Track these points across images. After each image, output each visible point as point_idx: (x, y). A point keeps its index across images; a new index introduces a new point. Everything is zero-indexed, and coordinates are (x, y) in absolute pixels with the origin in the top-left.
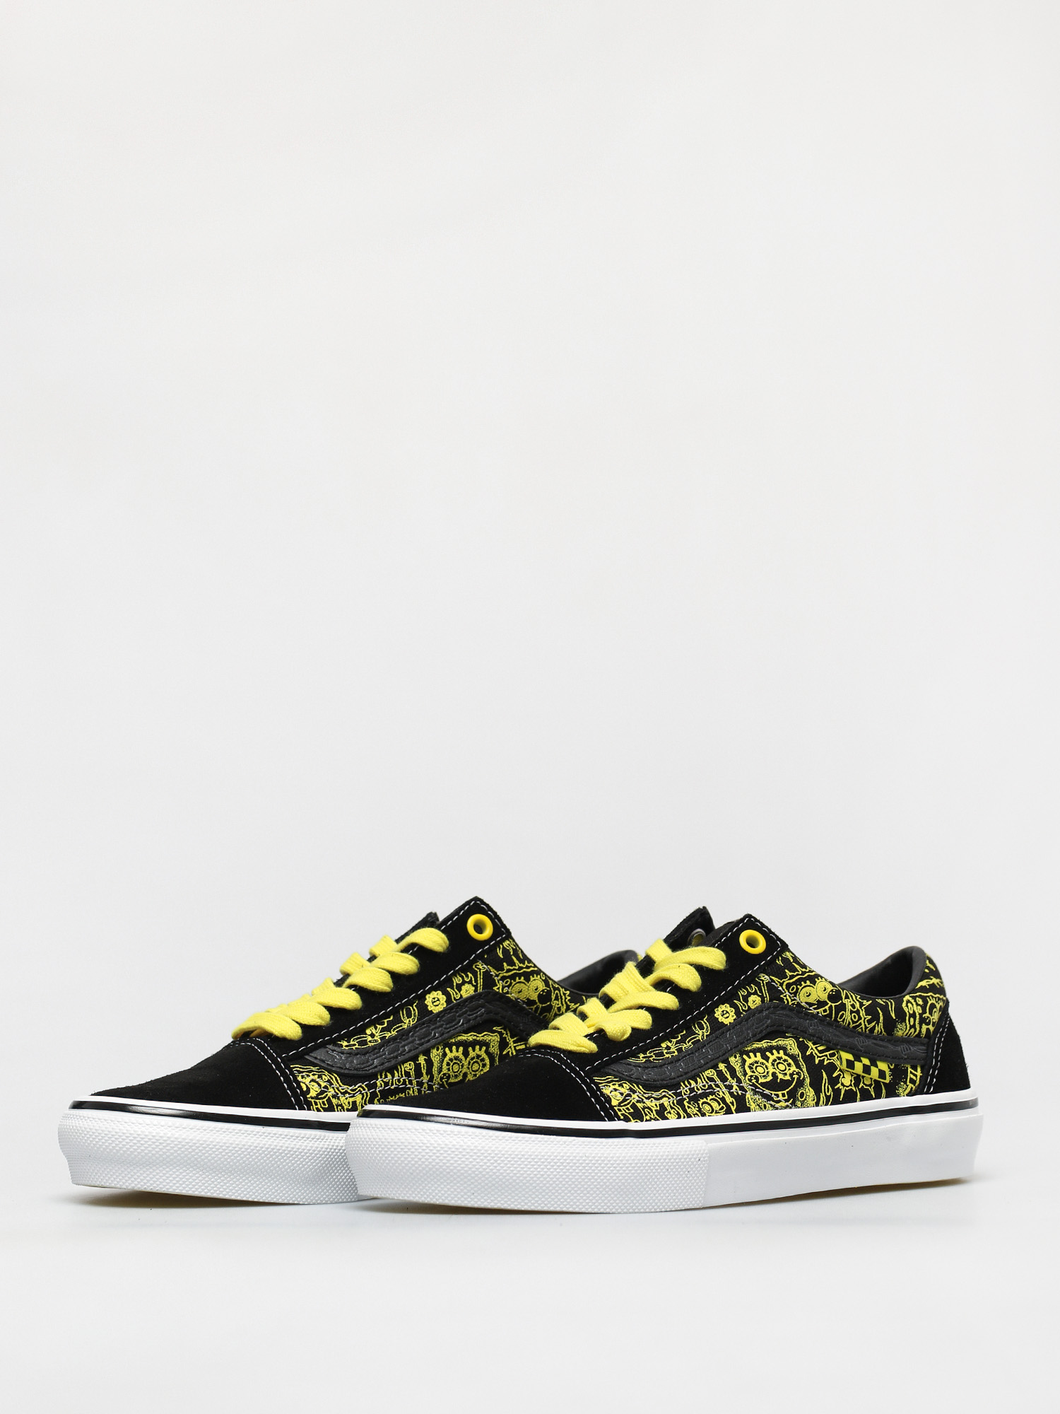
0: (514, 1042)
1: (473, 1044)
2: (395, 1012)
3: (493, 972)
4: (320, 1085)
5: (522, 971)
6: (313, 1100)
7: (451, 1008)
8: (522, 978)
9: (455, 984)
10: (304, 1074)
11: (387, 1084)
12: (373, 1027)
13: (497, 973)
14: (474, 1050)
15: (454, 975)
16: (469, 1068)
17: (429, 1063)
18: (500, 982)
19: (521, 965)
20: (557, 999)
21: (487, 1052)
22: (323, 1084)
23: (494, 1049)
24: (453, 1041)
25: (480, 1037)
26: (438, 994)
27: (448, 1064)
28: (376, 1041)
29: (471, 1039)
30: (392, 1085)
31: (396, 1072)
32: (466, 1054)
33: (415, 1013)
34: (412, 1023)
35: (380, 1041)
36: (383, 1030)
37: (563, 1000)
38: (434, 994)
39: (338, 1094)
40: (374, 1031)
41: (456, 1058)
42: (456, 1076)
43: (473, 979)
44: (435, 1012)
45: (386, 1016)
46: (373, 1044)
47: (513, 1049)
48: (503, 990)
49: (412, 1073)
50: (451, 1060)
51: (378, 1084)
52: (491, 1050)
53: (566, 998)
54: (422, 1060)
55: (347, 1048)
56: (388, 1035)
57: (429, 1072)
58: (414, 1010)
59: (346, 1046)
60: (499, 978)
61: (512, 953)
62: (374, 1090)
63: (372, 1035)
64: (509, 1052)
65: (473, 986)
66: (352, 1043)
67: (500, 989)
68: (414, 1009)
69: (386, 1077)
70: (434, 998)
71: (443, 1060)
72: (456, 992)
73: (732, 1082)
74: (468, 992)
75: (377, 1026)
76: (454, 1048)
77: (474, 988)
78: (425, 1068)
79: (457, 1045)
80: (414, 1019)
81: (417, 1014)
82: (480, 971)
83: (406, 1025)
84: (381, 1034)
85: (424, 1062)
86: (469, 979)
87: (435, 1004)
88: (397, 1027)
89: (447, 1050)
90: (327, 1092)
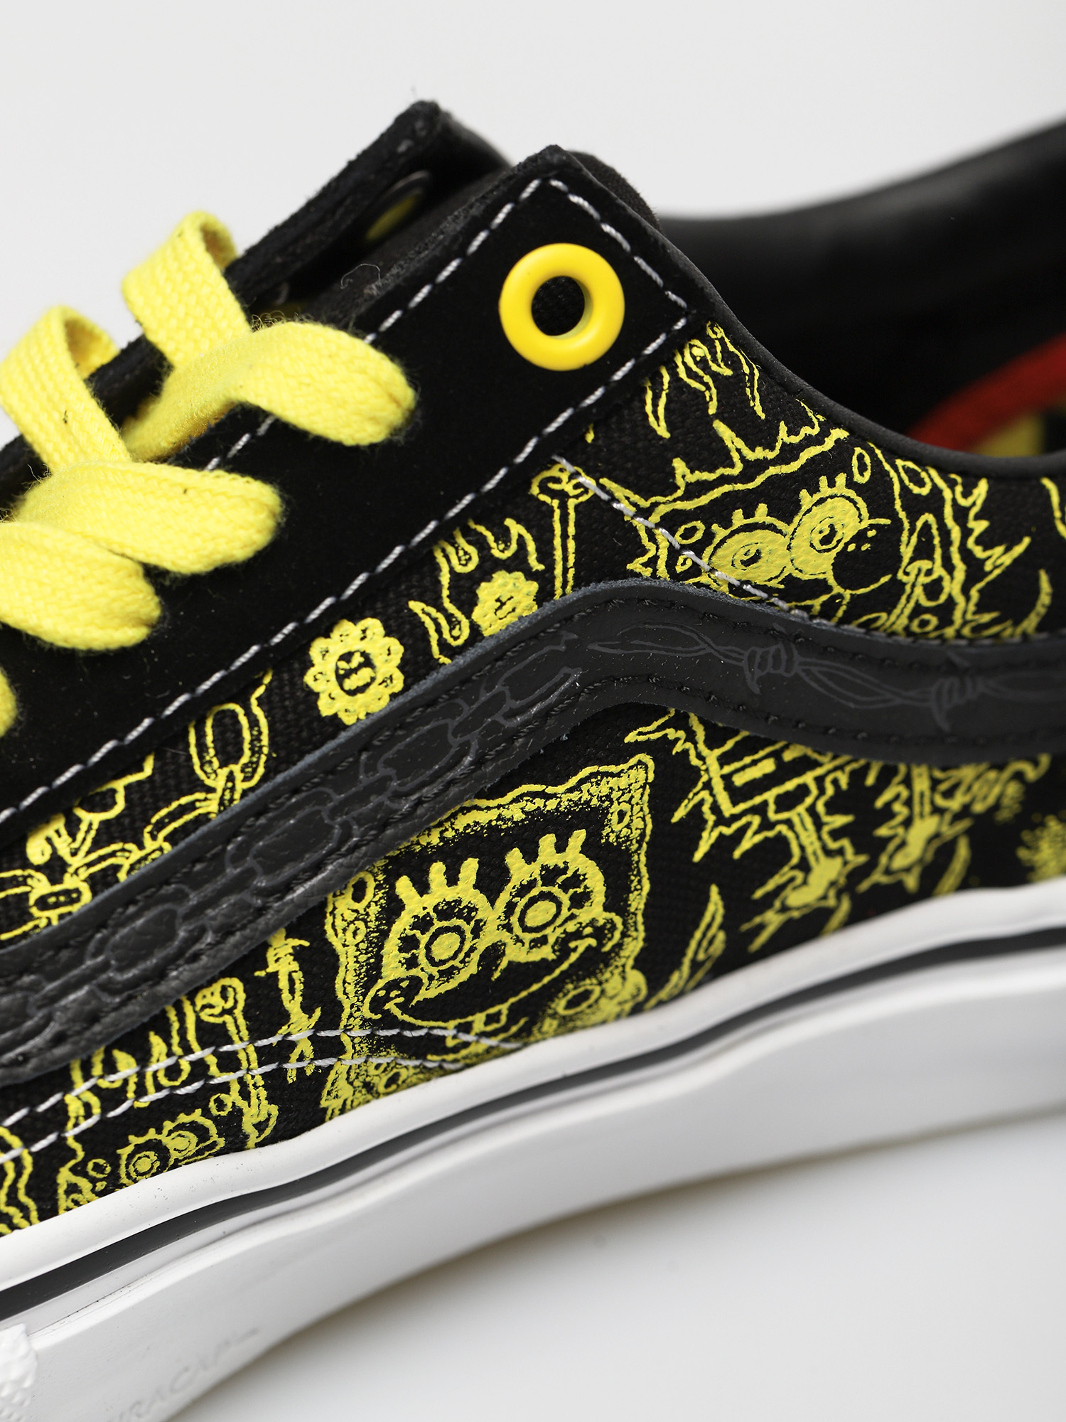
0: (724, 760)
2: (168, 741)
3: (625, 500)
5: (760, 480)
7: (429, 701)
8: (762, 509)
9: (445, 579)
11: (111, 1098)
12: (60, 824)
13: (645, 504)
15: (445, 534)
16: (509, 928)
17: (319, 962)
18: (661, 534)
19: (760, 453)
20: (923, 551)
21: (588, 849)
23: (629, 819)
24: (435, 839)
25: (562, 796)
26: (368, 637)
27: (408, 943)
28: (71, 896)
29: (519, 816)
30: (141, 1091)
31: (156, 1041)
32: (491, 882)
33: (256, 739)
34: (241, 786)
35: (87, 896)
36: (106, 834)
37: (954, 550)
38: (347, 636)
40: (64, 846)
41: (448, 910)
42: (448, 974)
43: (531, 546)
44: (348, 720)
45: (125, 761)
46: (53, 914)
47: (718, 785)
48: (671, 565)
49: (237, 1025)
50: (422, 923)
51: (75, 1108)
52: (614, 829)
53: (966, 533)
54: (283, 964)
56: (127, 857)
57: (320, 993)
58: (254, 723)
60: (655, 518)
61: (712, 410)
62: (52, 1138)
63: (55, 868)
64: (702, 802)
65: (530, 575)
67: (661, 565)
68: (253, 719)
69: (110, 1067)
70: (347, 657)
71: (384, 935)
72: (449, 617)
73: (300, 1026)
74: (507, 607)
75: (80, 813)
76: (437, 871)
77: (534, 587)
78: (299, 987)
79: (452, 855)
80: (253, 765)
81: (265, 740)
82: (563, 507)
83: (215, 797)
84: (93, 856)
85: (295, 966)
86: (514, 547)
87: (350, 683)
88: (173, 816)
89: (404, 886)
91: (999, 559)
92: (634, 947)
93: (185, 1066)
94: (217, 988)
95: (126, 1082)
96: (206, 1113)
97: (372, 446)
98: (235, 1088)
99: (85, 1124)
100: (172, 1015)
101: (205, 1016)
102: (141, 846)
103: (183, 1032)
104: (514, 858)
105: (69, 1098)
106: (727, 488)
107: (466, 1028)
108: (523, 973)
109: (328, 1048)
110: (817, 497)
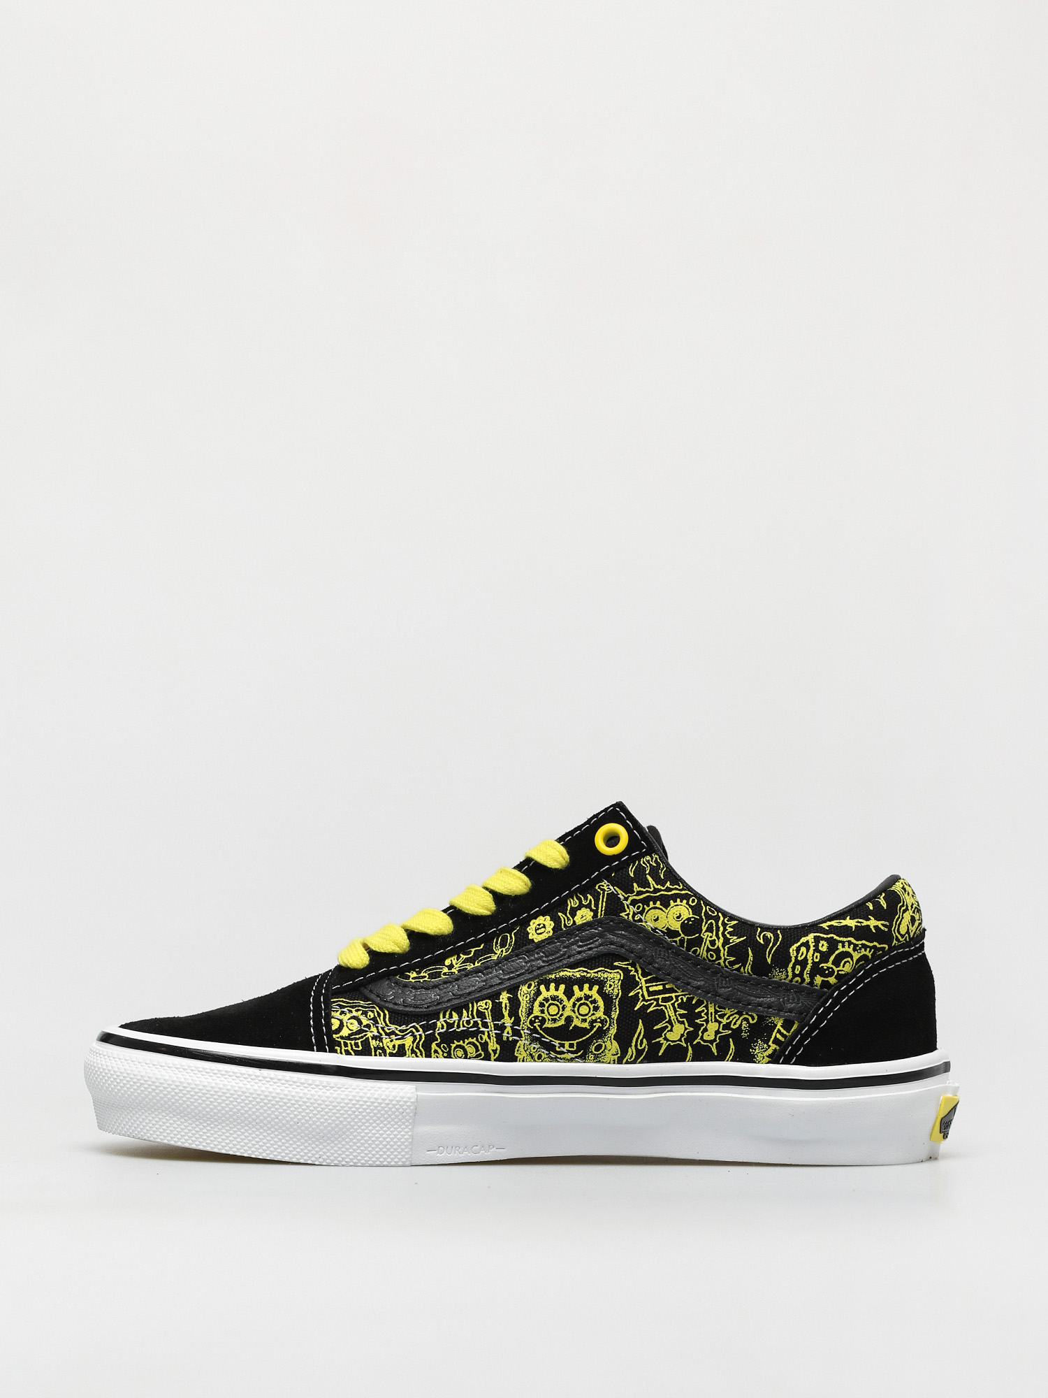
0: (647, 982)
1: (581, 982)
2: (488, 940)
3: (621, 895)
4: (360, 1023)
5: (658, 894)
6: (342, 1041)
7: (558, 937)
8: (658, 902)
9: (569, 908)
10: (345, 1010)
11: (450, 1025)
12: (455, 957)
13: (626, 896)
14: (581, 989)
15: (571, 896)
16: (574, 1011)
17: (515, 1003)
18: (631, 907)
19: (659, 887)
20: (710, 929)
21: (600, 992)
22: (365, 1022)
23: (615, 988)
24: (553, 977)
25: (592, 974)
26: (547, 921)
27: (542, 1005)
28: (453, 974)
29: (578, 976)
30: (458, 1027)
31: (464, 1011)
32: (569, 993)
33: (511, 942)
34: (504, 954)
35: (457, 974)
36: (466, 961)
37: (720, 933)
38: (541, 920)
39: (381, 1035)
41: (554, 998)
42: (554, 1020)
43: (593, 902)
44: (536, 941)
45: (475, 944)
46: (447, 977)
47: (644, 989)
48: (633, 917)
49: (488, 1014)
50: (546, 1000)
51: (439, 1024)
52: (607, 989)
53: (725, 929)
54: (504, 998)
55: (413, 981)
56: (470, 967)
57: (514, 1012)
59: (414, 978)
60: (629, 901)
61: (647, 872)
62: (431, 1032)
63: (451, 967)
64: (639, 993)
65: (591, 910)
66: (422, 974)
67: (630, 916)
68: (511, 938)
69: (451, 1016)
70: (539, 925)
71: (535, 1000)
72: (568, 918)
73: (508, 1021)
74: (584, 918)
75: (461, 955)
76: (552, 986)
77: (592, 914)
78: (508, 1008)
79: (558, 982)
80: (509, 949)
81: (513, 943)
82: (604, 893)
83: (497, 955)
84: (461, 965)
85: (507, 1002)
86: (588, 902)
87: (539, 931)
88: (484, 959)
89: (542, 988)
90: (367, 1031)
91: (735, 940)
92: (613, 1031)
93: (472, 1022)
94: (485, 1002)
95: (454, 1022)
96: (477, 1040)
97: (556, 869)
98: (486, 1034)
99: (441, 1031)
100: (470, 1005)
101: (479, 1008)
102: (474, 965)
103: (472, 1011)
104: (576, 988)
105: (438, 1022)
106: (648, 894)
107: (563, 1046)
108: (580, 1032)
109: (517, 1033)
110: (676, 904)
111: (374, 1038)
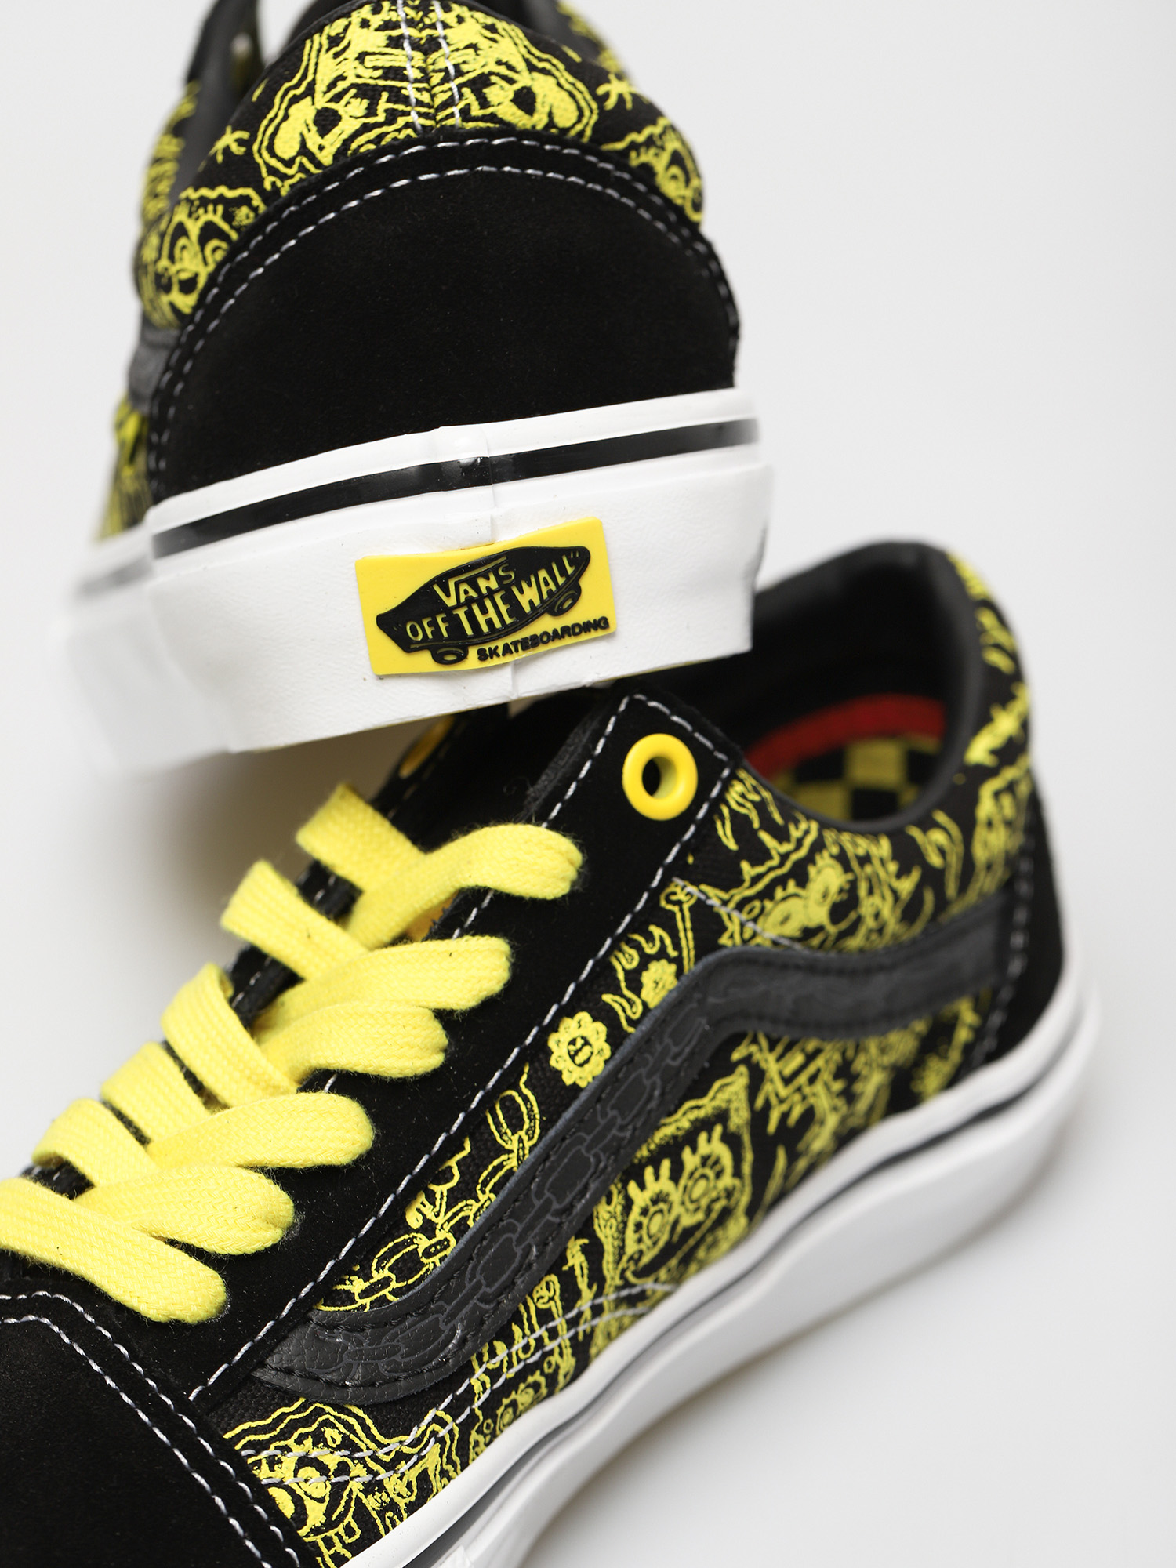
0: (779, 1059)
1: (692, 1135)
2: (476, 1127)
4: (322, 1469)
5: (788, 865)
6: (319, 1539)
7: (629, 1062)
8: (791, 884)
9: (621, 976)
10: (272, 1451)
11: (494, 1374)
12: (422, 1198)
13: (725, 896)
15: (615, 947)
16: (684, 1203)
17: (594, 1252)
18: (735, 915)
19: (786, 848)
21: (723, 1136)
22: (332, 1461)
23: (739, 1113)
24: (644, 1152)
25: (706, 1105)
26: (583, 1026)
27: (638, 1227)
28: (444, 1244)
29: (687, 1125)
31: (515, 1328)
32: (676, 1171)
33: (530, 1111)
35: (453, 1242)
36: (454, 1197)
38: (570, 1028)
39: (376, 1474)
40: (429, 1212)
41: (656, 1199)
42: (655, 1244)
44: (582, 1084)
45: (452, 1147)
46: (436, 1259)
47: (777, 1078)
48: (742, 935)
49: (556, 1307)
50: (644, 1211)
51: (478, 1388)
52: (732, 1121)
54: (576, 1258)
55: (367, 1301)
56: (470, 1209)
57: (595, 1272)
58: (526, 1100)
59: (365, 1294)
60: (732, 905)
61: (756, 825)
62: (467, 1411)
63: (428, 1228)
64: (769, 1091)
65: (671, 960)
66: (377, 1276)
67: (737, 935)
68: (525, 1098)
69: (493, 1353)
70: (573, 1042)
71: (625, 1224)
72: (629, 1000)
73: (586, 1299)
74: (660, 985)
75: (433, 1187)
76: (649, 1173)
77: (673, 968)
78: (586, 1271)
79: (655, 1161)
80: (532, 1129)
81: (536, 1110)
82: (681, 910)
83: (514, 1156)
84: (450, 1214)
85: (583, 1258)
86: (658, 943)
87: (580, 1059)
88: (492, 1175)
89: (633, 1187)
90: (347, 1482)
92: (745, 1200)
93: (533, 1343)
94: (543, 1284)
95: (502, 1362)
96: (542, 1373)
97: (564, 896)
98: (557, 1351)
99: (484, 1397)
100: (522, 1309)
101: (541, 1306)
102: (477, 1200)
103: (529, 1319)
104: (686, 1154)
105: (474, 1381)
106: (772, 875)
107: (657, 1280)
108: (687, 1234)
109: (598, 1311)
110: (817, 869)
111: (368, 1489)
